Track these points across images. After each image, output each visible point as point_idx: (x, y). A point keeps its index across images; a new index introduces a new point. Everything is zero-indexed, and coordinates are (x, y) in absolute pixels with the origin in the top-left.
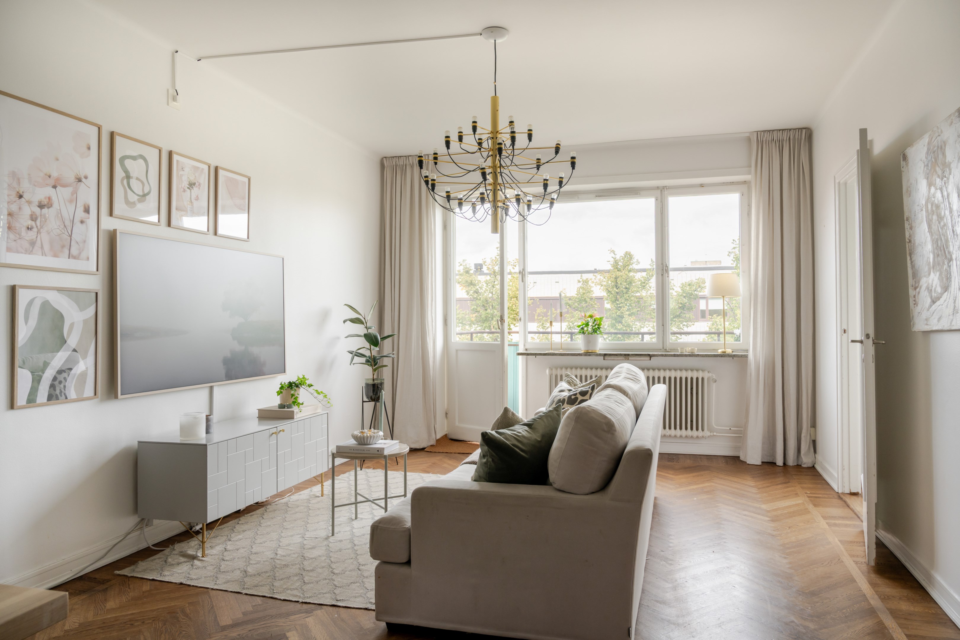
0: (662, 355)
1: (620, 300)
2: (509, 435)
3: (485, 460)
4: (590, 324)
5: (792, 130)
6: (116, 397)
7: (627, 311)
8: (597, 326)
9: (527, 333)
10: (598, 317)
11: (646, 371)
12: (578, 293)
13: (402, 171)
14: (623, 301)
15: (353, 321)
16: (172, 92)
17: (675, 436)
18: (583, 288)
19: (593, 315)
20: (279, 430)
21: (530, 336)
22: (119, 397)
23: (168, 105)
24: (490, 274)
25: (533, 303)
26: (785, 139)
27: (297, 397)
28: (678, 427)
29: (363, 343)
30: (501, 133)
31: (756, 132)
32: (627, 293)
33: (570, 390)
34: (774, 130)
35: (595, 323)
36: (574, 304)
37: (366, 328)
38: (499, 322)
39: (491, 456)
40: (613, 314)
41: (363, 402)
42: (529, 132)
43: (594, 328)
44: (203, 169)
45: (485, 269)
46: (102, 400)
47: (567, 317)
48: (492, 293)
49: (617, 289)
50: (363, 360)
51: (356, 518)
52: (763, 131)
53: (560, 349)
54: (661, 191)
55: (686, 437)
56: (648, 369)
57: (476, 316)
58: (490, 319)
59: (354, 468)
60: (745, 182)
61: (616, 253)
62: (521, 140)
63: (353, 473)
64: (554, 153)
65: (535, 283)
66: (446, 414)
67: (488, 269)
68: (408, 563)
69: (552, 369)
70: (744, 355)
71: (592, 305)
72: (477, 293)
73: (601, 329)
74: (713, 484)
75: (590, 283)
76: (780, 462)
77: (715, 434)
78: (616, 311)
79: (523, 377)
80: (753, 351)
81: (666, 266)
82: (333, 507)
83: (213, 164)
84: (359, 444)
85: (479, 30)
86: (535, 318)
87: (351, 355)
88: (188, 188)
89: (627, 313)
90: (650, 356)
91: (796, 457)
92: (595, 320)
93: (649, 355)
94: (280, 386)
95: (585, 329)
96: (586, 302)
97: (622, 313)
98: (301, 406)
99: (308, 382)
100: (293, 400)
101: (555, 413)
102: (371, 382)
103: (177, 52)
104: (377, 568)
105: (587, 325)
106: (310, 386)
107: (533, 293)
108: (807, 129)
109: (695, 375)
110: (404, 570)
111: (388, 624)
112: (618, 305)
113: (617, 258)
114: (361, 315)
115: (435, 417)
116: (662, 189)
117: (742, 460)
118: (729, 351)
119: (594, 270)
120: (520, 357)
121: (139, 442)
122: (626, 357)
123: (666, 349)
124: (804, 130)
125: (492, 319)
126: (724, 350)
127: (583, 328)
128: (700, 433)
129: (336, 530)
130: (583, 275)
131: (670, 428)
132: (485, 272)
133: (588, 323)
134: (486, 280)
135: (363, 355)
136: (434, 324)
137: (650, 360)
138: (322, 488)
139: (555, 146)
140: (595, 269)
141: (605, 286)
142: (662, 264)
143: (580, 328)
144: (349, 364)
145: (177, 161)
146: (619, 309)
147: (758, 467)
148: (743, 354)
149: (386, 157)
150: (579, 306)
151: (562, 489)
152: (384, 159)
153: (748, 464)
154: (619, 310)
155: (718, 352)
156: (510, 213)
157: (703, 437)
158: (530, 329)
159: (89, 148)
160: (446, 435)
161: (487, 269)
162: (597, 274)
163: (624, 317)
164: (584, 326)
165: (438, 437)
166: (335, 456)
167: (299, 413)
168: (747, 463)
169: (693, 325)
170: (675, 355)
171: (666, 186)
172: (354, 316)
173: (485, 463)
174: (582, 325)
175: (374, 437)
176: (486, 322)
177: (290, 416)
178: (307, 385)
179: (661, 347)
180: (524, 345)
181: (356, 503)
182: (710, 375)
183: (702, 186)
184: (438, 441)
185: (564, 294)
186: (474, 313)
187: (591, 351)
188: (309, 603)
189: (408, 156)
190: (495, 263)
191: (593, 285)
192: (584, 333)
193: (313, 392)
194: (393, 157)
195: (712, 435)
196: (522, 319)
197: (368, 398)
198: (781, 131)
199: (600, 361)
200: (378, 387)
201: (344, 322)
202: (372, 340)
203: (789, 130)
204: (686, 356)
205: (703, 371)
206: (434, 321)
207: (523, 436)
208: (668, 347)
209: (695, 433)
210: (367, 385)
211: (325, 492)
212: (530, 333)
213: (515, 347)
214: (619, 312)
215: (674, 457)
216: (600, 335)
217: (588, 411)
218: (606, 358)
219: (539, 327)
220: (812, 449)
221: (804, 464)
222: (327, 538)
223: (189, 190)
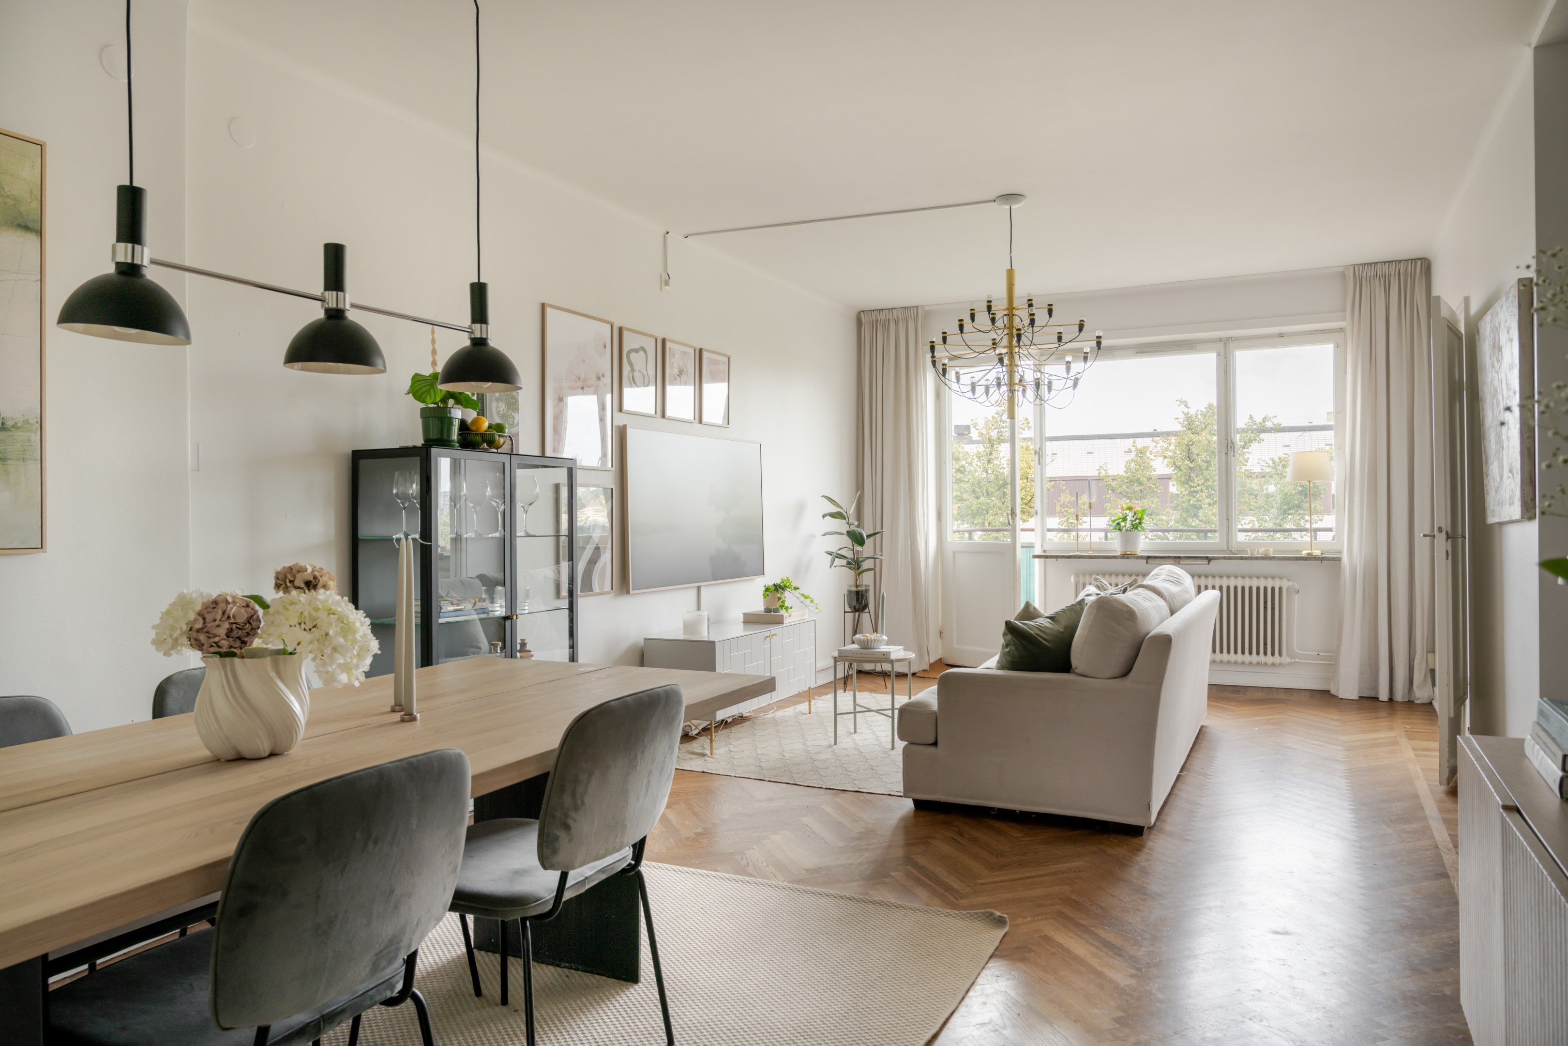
0: (1225, 558)
1: (1196, 479)
2: (1031, 625)
3: (1007, 650)
4: (1129, 518)
5: (1402, 262)
6: (628, 592)
7: (1207, 497)
8: (1137, 521)
9: (1046, 530)
10: (1139, 509)
11: (1196, 578)
12: (1127, 469)
13: (884, 326)
14: (1200, 482)
15: (833, 515)
16: (665, 276)
17: (1243, 663)
18: (1136, 461)
19: (1133, 506)
20: (772, 634)
21: (1050, 535)
22: (632, 592)
23: (661, 290)
24: (983, 442)
25: (1053, 487)
26: (1393, 273)
27: (784, 601)
28: (1247, 651)
29: (847, 541)
30: (1018, 309)
31: (1353, 267)
32: (1207, 469)
33: (1098, 594)
34: (1377, 263)
35: (1135, 517)
36: (1121, 486)
37: (848, 524)
38: (1010, 516)
39: (1015, 645)
40: (1183, 502)
41: (845, 612)
42: (1049, 307)
43: (1134, 523)
44: (690, 353)
45: (974, 435)
46: (616, 595)
47: (1108, 508)
48: (987, 472)
49: (1191, 463)
50: (844, 562)
51: (855, 732)
52: (1362, 264)
53: (1089, 551)
54: (1225, 343)
55: (1258, 664)
56: (1200, 576)
57: (959, 507)
58: (985, 512)
59: (833, 690)
60: (1341, 330)
61: (1189, 405)
62: (1041, 317)
63: (831, 696)
64: (1078, 331)
65: (1053, 454)
66: (941, 632)
67: (981, 434)
68: (935, 744)
69: (1078, 576)
70: (1337, 558)
71: (1150, 488)
72: (961, 472)
73: (1143, 525)
74: (1284, 716)
75: (1148, 454)
76: (1384, 696)
77: (1297, 660)
78: (1187, 498)
79: (1040, 586)
80: (1347, 552)
81: (1232, 442)
82: (836, 715)
83: (698, 346)
84: (861, 648)
85: (993, 198)
86: (1056, 510)
87: (831, 557)
88: (678, 375)
89: (1208, 501)
90: (1209, 559)
91: (1406, 691)
92: (1135, 514)
93: (1207, 558)
94: (764, 589)
95: (1123, 524)
96: (1140, 484)
97: (1200, 501)
98: (789, 610)
99: (794, 585)
100: (780, 603)
101: (1078, 606)
102: (854, 589)
103: (668, 233)
104: (905, 750)
105: (1125, 519)
106: (796, 589)
107: (1052, 471)
108: (1423, 260)
109: (1270, 584)
110: (932, 749)
111: (916, 802)
112: (1192, 489)
113: (1190, 413)
114: (842, 508)
115: (927, 635)
116: (1226, 342)
117: (1333, 694)
118: (1317, 552)
119: (1152, 431)
120: (1037, 560)
121: (645, 639)
122: (1177, 560)
123: (1232, 551)
124: (1419, 263)
125: (987, 513)
126: (1309, 551)
127: (1118, 524)
128: (1277, 659)
129: (838, 740)
130: (1137, 440)
131: (1236, 652)
132: (973, 439)
133: (1126, 516)
134: (978, 452)
135: (843, 557)
136: (926, 519)
137: (1209, 564)
138: (809, 704)
139: (1078, 323)
140: (1154, 430)
141: (1171, 457)
142: (1227, 439)
143: (1115, 524)
144: (829, 566)
145: (670, 348)
146: (1194, 494)
147: (1353, 702)
148: (1336, 556)
149: (863, 311)
150: (1128, 490)
151: (1084, 674)
152: (862, 313)
153: (1341, 699)
154: (1194, 497)
155: (1302, 554)
156: (1027, 395)
157: (1280, 664)
158: (1049, 526)
159: (605, 347)
160: (941, 659)
161: (978, 435)
162: (1160, 438)
163: (1201, 508)
164: (1120, 520)
165: (931, 662)
166: (837, 660)
167: (790, 618)
168: (1339, 697)
169: (1321, 520)
170: (1241, 558)
171: (1231, 338)
172: (835, 509)
173: (1008, 652)
174: (1118, 520)
175: (878, 640)
176: (978, 517)
177: (779, 621)
178: (792, 588)
179: (1225, 548)
180: (1042, 546)
181: (855, 713)
182: (1291, 583)
183: (1281, 335)
184: (931, 665)
185: (1105, 470)
186: (956, 503)
187: (1130, 553)
188: (833, 789)
189: (892, 309)
190: (991, 426)
191: (1152, 457)
192: (1120, 530)
193: (799, 596)
194: (873, 311)
195: (1293, 661)
196: (1039, 512)
197: (850, 607)
198: (1387, 263)
199: (1142, 565)
200: (862, 595)
201: (824, 516)
202: (857, 539)
203: (1398, 262)
204: (1257, 558)
205: (1281, 578)
206: (926, 515)
207: (1046, 627)
208: (1234, 547)
209: (1269, 659)
210: (850, 592)
211: (812, 710)
212: (1049, 530)
213: (1029, 549)
214: (1194, 499)
215: (1241, 690)
216: (1142, 533)
217: (1111, 600)
218: (1150, 561)
219: (1063, 524)
220: (1430, 682)
221: (1418, 699)
222: (830, 746)
223: (678, 378)
